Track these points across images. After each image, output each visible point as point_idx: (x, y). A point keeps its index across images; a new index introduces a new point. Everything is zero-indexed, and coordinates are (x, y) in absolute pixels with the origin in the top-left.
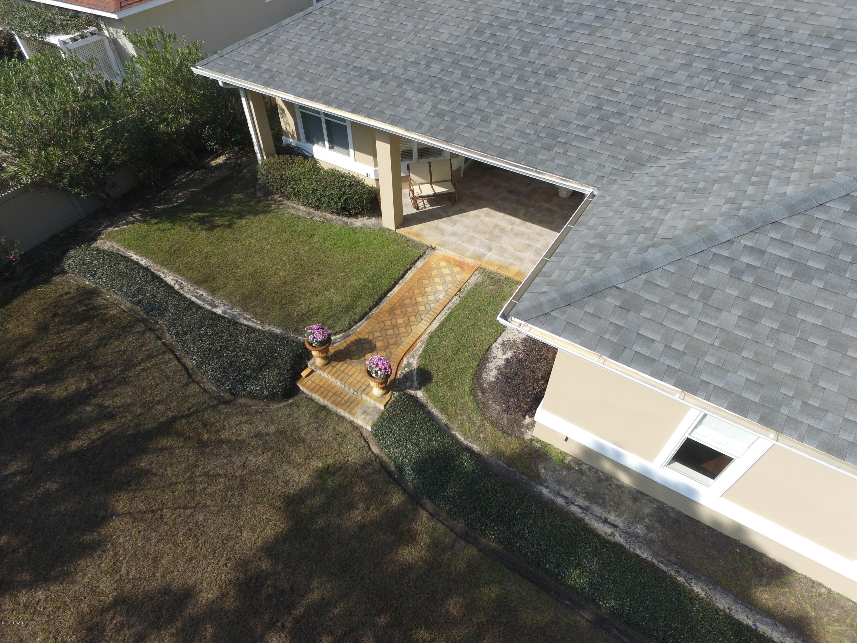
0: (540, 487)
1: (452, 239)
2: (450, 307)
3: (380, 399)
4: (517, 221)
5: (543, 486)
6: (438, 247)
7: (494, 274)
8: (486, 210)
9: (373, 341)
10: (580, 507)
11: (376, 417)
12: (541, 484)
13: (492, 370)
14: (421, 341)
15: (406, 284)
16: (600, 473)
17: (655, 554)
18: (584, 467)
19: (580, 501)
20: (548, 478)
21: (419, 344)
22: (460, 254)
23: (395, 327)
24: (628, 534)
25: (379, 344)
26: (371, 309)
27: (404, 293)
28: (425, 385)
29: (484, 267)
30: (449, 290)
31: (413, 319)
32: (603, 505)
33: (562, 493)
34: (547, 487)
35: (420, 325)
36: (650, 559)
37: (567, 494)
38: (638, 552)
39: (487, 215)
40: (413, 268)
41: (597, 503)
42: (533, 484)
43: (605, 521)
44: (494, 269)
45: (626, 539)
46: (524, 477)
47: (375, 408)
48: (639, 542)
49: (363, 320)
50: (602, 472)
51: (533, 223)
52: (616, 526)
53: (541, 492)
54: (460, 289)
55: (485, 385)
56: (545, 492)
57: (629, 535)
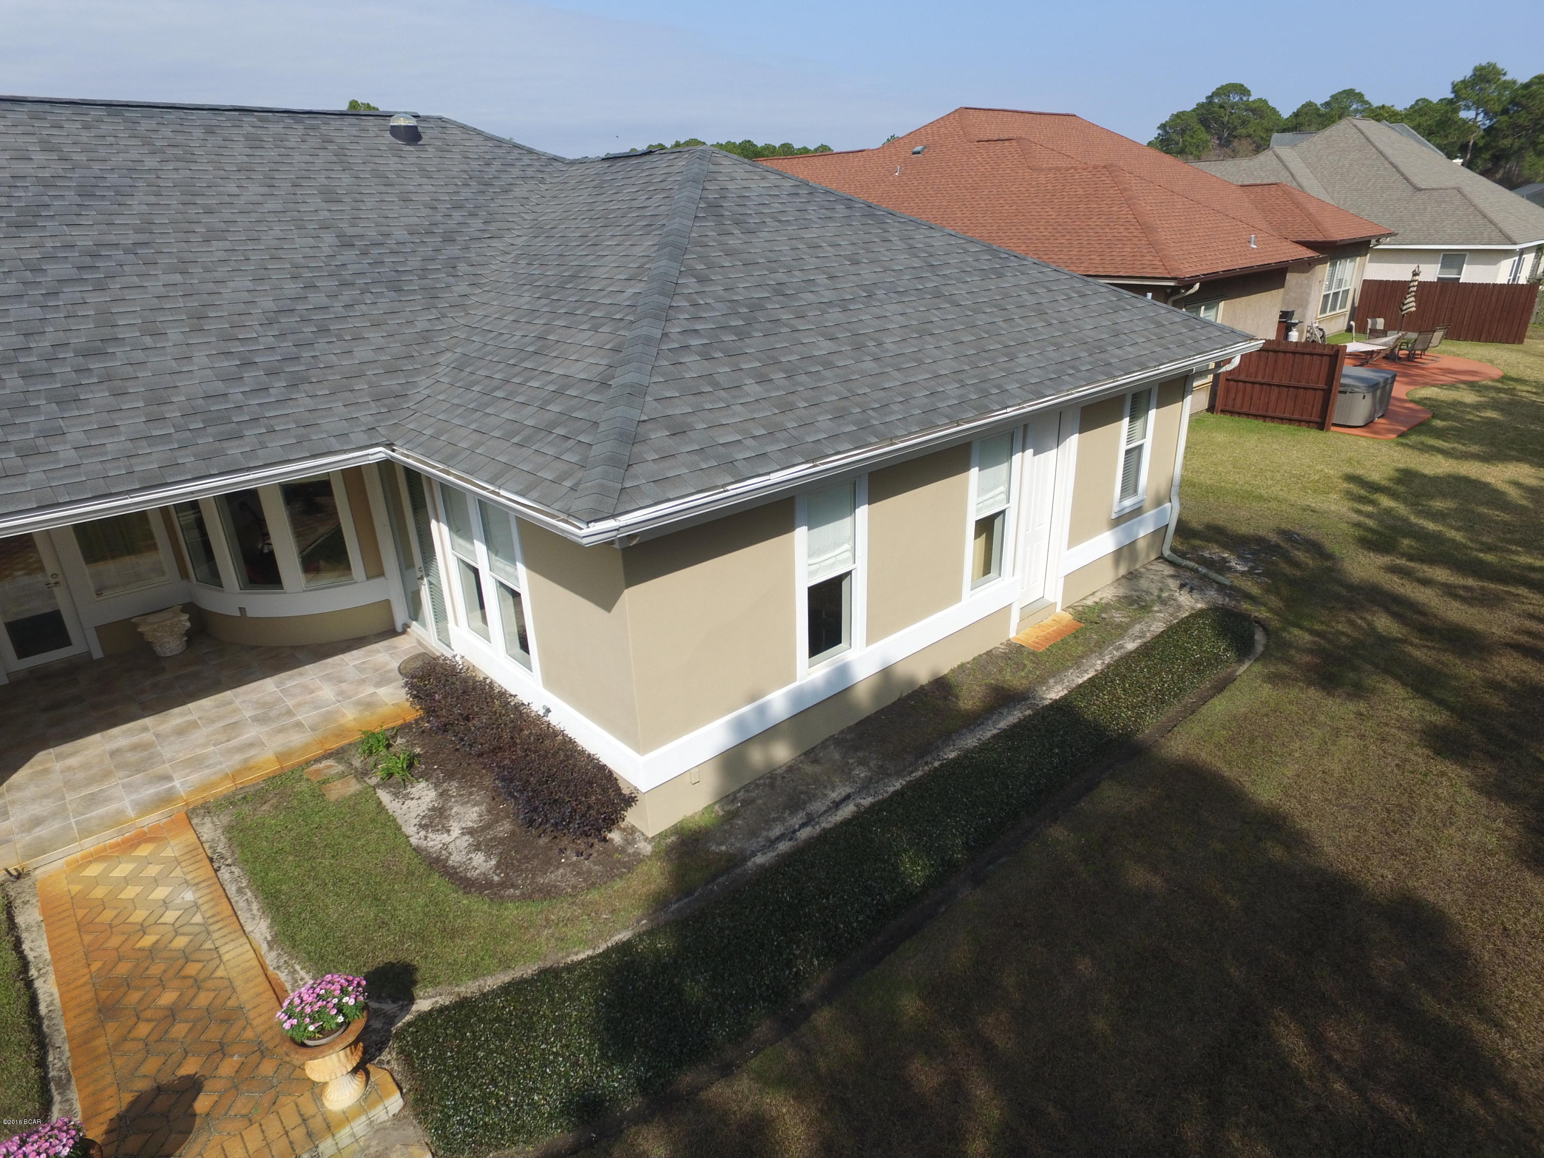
0: (749, 864)
1: (41, 832)
2: (240, 891)
3: (374, 1096)
4: (148, 721)
5: (750, 860)
6: (30, 864)
7: (234, 794)
8: (41, 756)
9: (164, 1079)
10: (803, 825)
11: (414, 1131)
12: (745, 859)
13: (470, 859)
14: (278, 968)
15: (55, 961)
16: (758, 782)
17: (899, 774)
18: (741, 795)
19: (796, 820)
20: (739, 845)
21: (283, 976)
22: (110, 827)
23: (172, 1014)
24: (863, 788)
25: (189, 1068)
26: (42, 1064)
27: (86, 971)
28: (414, 983)
29: (201, 802)
30: (189, 877)
31: (192, 969)
32: (812, 797)
33: (773, 838)
34: (754, 854)
35: (225, 958)
36: (904, 783)
37: (777, 831)
38: (891, 789)
39: (59, 757)
40: (24, 935)
41: (805, 803)
42: (738, 871)
43: (837, 805)
44: (226, 788)
45: (869, 795)
46: (720, 880)
47: (378, 1130)
48: (877, 782)
49: (57, 1098)
50: (760, 779)
51: (184, 703)
52: (848, 797)
53: (758, 866)
54: (211, 860)
55: (496, 878)
56: (760, 859)
57: (865, 787)
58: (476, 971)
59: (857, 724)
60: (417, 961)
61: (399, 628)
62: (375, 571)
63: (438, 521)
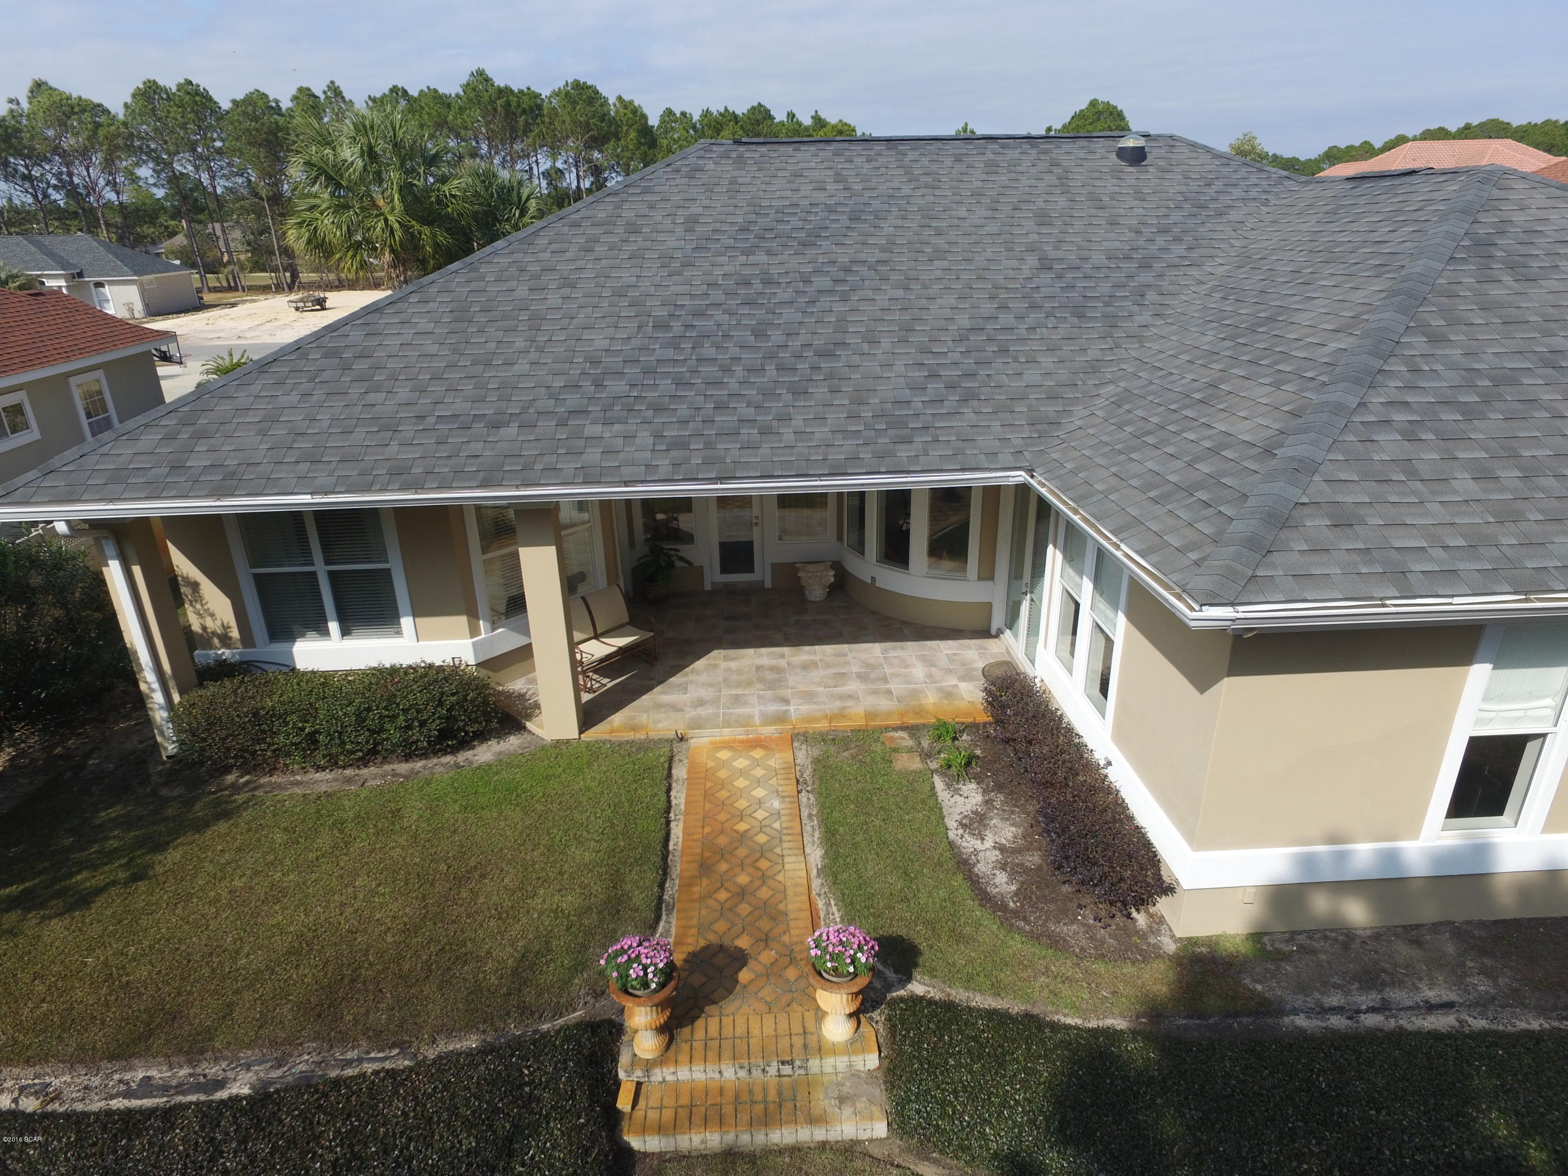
0: (1286, 1020)
1: (703, 712)
2: (810, 816)
3: (858, 1045)
4: (786, 650)
5: (1287, 1015)
6: (691, 733)
7: (827, 733)
8: (715, 653)
9: (727, 942)
10: (1372, 1010)
11: (879, 1092)
12: (1282, 1012)
13: (994, 875)
14: (819, 895)
15: (686, 813)
16: (1328, 933)
17: (1542, 1011)
18: (1301, 939)
19: (1365, 1000)
20: (1279, 993)
21: (821, 904)
22: (742, 726)
23: (742, 893)
24: (1477, 1004)
25: (743, 943)
26: (662, 886)
27: (700, 830)
28: (916, 965)
29: (803, 730)
30: (780, 789)
31: (764, 864)
32: (1397, 983)
33: (1327, 1005)
34: (1295, 1012)
35: (787, 867)
36: (1546, 1026)
37: (1334, 1000)
38: (1522, 1025)
39: (726, 658)
40: (674, 785)
41: (1384, 984)
42: (1269, 1021)
43: (1430, 1008)
44: (822, 726)
45: (1484, 1016)
46: (1245, 1020)
47: (854, 1075)
48: (1503, 1007)
49: (664, 917)
50: (1331, 931)
51: (813, 644)
52: (1448, 1006)
53: (1296, 1027)
54: (798, 782)
55: (1011, 904)
56: (1301, 1021)
57: (1480, 1005)
58: (969, 982)
59: (1495, 922)
60: (923, 947)
61: (993, 632)
62: (987, 574)
63: (1055, 547)
